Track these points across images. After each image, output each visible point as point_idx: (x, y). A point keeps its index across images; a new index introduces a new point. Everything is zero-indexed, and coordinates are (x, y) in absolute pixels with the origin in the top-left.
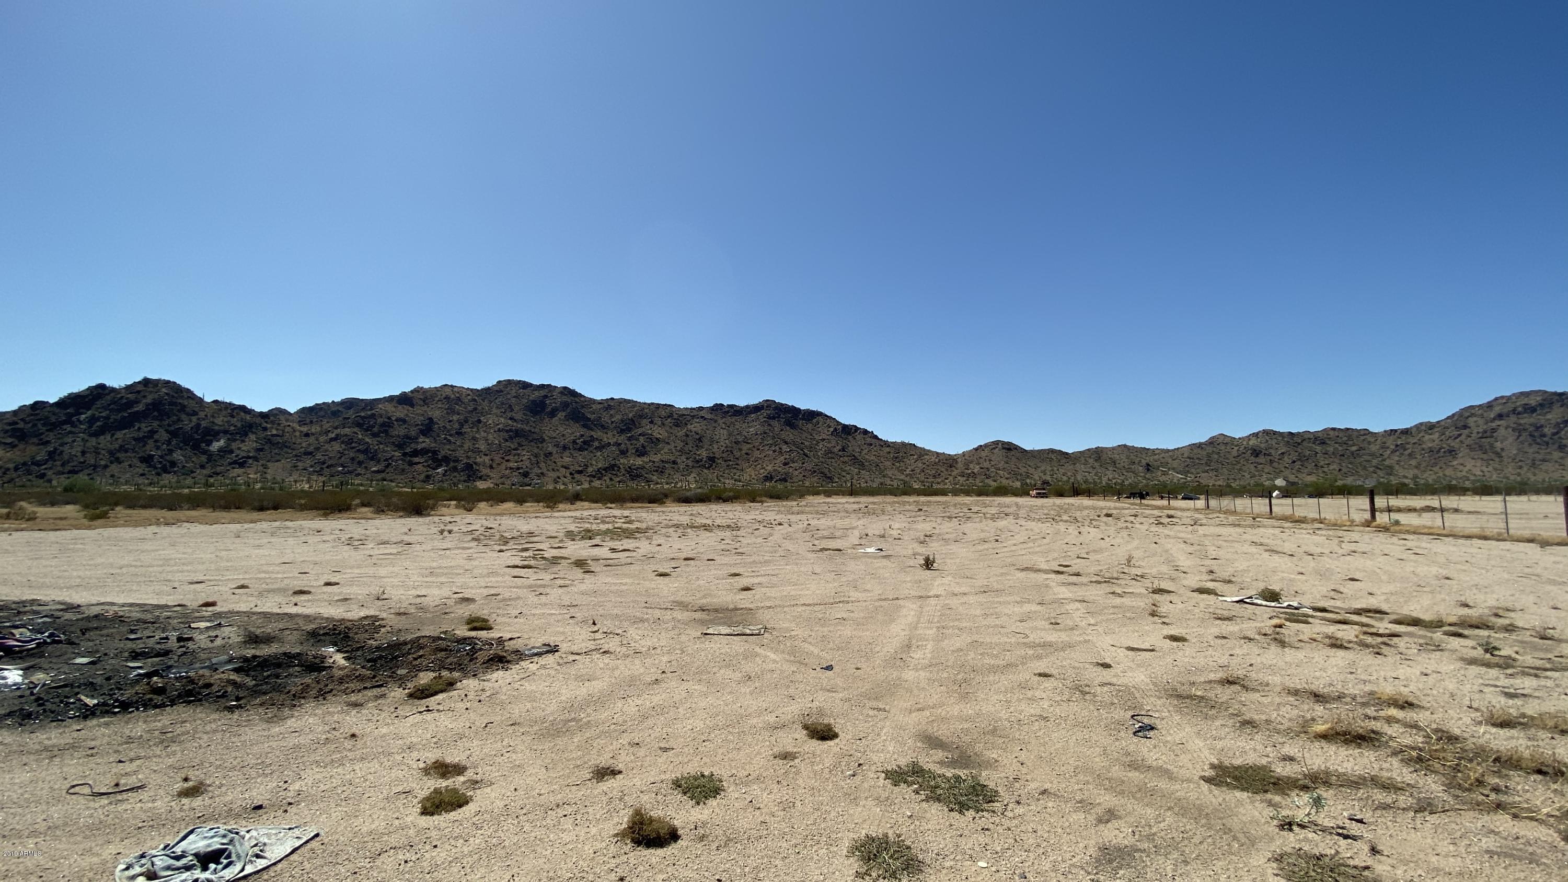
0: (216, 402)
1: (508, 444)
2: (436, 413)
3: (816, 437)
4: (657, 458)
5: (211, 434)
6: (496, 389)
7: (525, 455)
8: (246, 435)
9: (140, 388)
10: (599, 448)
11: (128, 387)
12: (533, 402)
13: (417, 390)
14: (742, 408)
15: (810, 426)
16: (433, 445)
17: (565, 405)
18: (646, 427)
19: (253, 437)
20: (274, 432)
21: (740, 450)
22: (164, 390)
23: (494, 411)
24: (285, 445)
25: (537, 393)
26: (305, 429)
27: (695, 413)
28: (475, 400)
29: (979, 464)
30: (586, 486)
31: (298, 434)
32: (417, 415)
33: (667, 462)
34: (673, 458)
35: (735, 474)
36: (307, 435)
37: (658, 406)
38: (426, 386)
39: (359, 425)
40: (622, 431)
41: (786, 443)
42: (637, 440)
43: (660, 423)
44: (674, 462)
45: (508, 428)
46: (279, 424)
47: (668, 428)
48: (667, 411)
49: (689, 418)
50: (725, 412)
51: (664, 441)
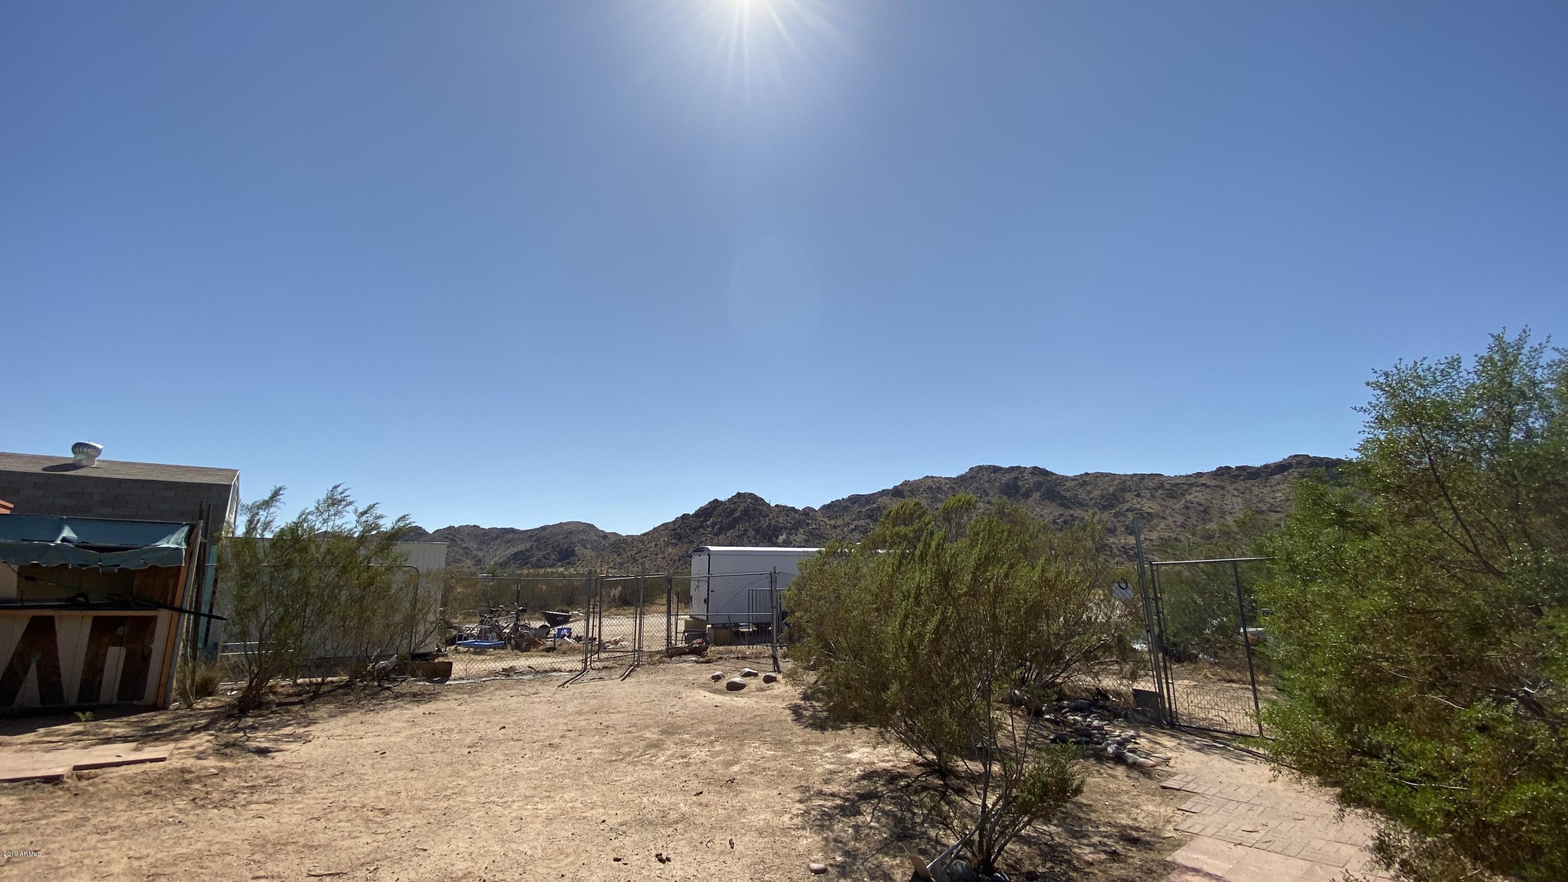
0: (777, 506)
5: (777, 531)
6: (970, 475)
8: (798, 530)
9: (736, 500)
11: (730, 500)
12: (1007, 485)
13: (905, 483)
14: (1259, 469)
17: (1039, 486)
18: (1132, 501)
19: (801, 531)
22: (749, 500)
25: (1007, 476)
28: (952, 488)
37: (1143, 477)
38: (911, 480)
40: (1104, 508)
42: (1125, 516)
43: (1148, 495)
47: (1160, 501)
48: (1156, 481)
49: (1185, 487)
50: (1235, 476)
51: (1158, 516)
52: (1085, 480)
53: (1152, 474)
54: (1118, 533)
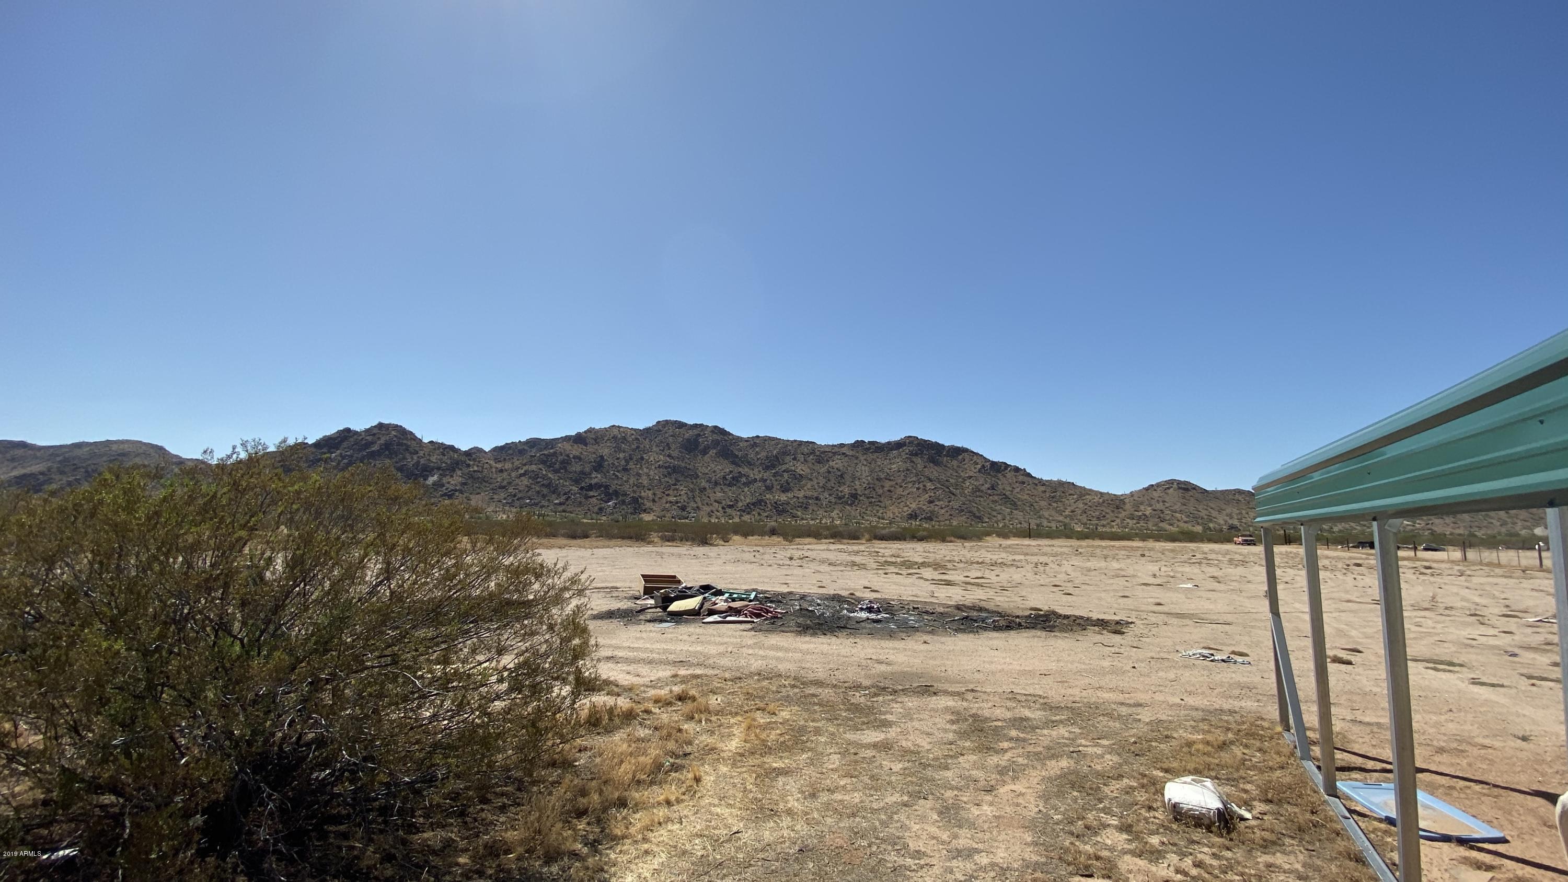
0: (431, 442)
1: (667, 479)
2: (605, 450)
3: (962, 474)
4: (801, 494)
5: (426, 471)
6: (656, 428)
7: (683, 490)
8: (454, 471)
9: (376, 431)
10: (747, 484)
11: (367, 431)
12: (688, 440)
13: (590, 430)
14: (884, 445)
15: (955, 463)
16: (604, 480)
17: (716, 443)
18: (790, 464)
19: (459, 473)
20: (476, 468)
21: (883, 487)
22: (393, 433)
23: (654, 449)
24: (484, 480)
25: (690, 432)
26: (499, 466)
27: (836, 449)
28: (637, 439)
29: (1151, 505)
30: (737, 520)
31: (494, 470)
32: (589, 452)
33: (810, 498)
34: (816, 494)
35: (878, 511)
36: (501, 471)
37: (801, 443)
38: (597, 427)
39: (543, 462)
40: (767, 468)
41: (930, 480)
42: (782, 476)
43: (802, 459)
44: (817, 499)
45: (667, 465)
46: (479, 462)
47: (810, 465)
48: (809, 447)
49: (830, 455)
50: (866, 449)
51: (807, 477)
52: (756, 442)
53: (808, 442)
54: (774, 489)
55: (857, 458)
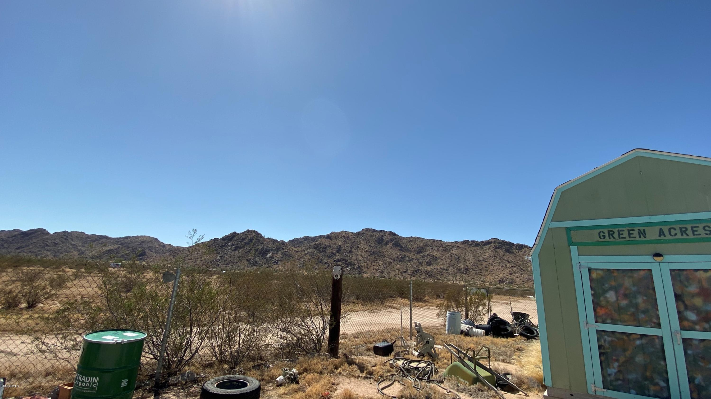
0: (268, 238)
1: (371, 257)
2: (341, 243)
4: (438, 267)
5: (267, 251)
6: (362, 232)
7: (381, 263)
8: (278, 252)
9: (246, 233)
10: (409, 261)
11: (243, 233)
12: (378, 238)
13: (332, 233)
14: (480, 242)
16: (342, 257)
17: (391, 240)
18: (429, 251)
19: (280, 252)
20: (286, 250)
21: (482, 265)
22: (253, 234)
23: (363, 242)
24: (290, 256)
25: (379, 234)
26: (296, 249)
27: (454, 244)
28: (354, 237)
31: (294, 251)
32: (334, 244)
33: (443, 269)
34: (445, 268)
35: (481, 278)
36: (297, 252)
37: (434, 241)
38: (336, 232)
39: (315, 248)
40: (418, 253)
42: (427, 257)
43: (436, 249)
44: (447, 270)
45: (370, 250)
46: (288, 247)
47: (441, 252)
48: (439, 243)
49: (451, 247)
50: (470, 244)
51: (439, 258)
52: (411, 240)
53: (438, 240)
54: (423, 264)
55: (466, 249)
